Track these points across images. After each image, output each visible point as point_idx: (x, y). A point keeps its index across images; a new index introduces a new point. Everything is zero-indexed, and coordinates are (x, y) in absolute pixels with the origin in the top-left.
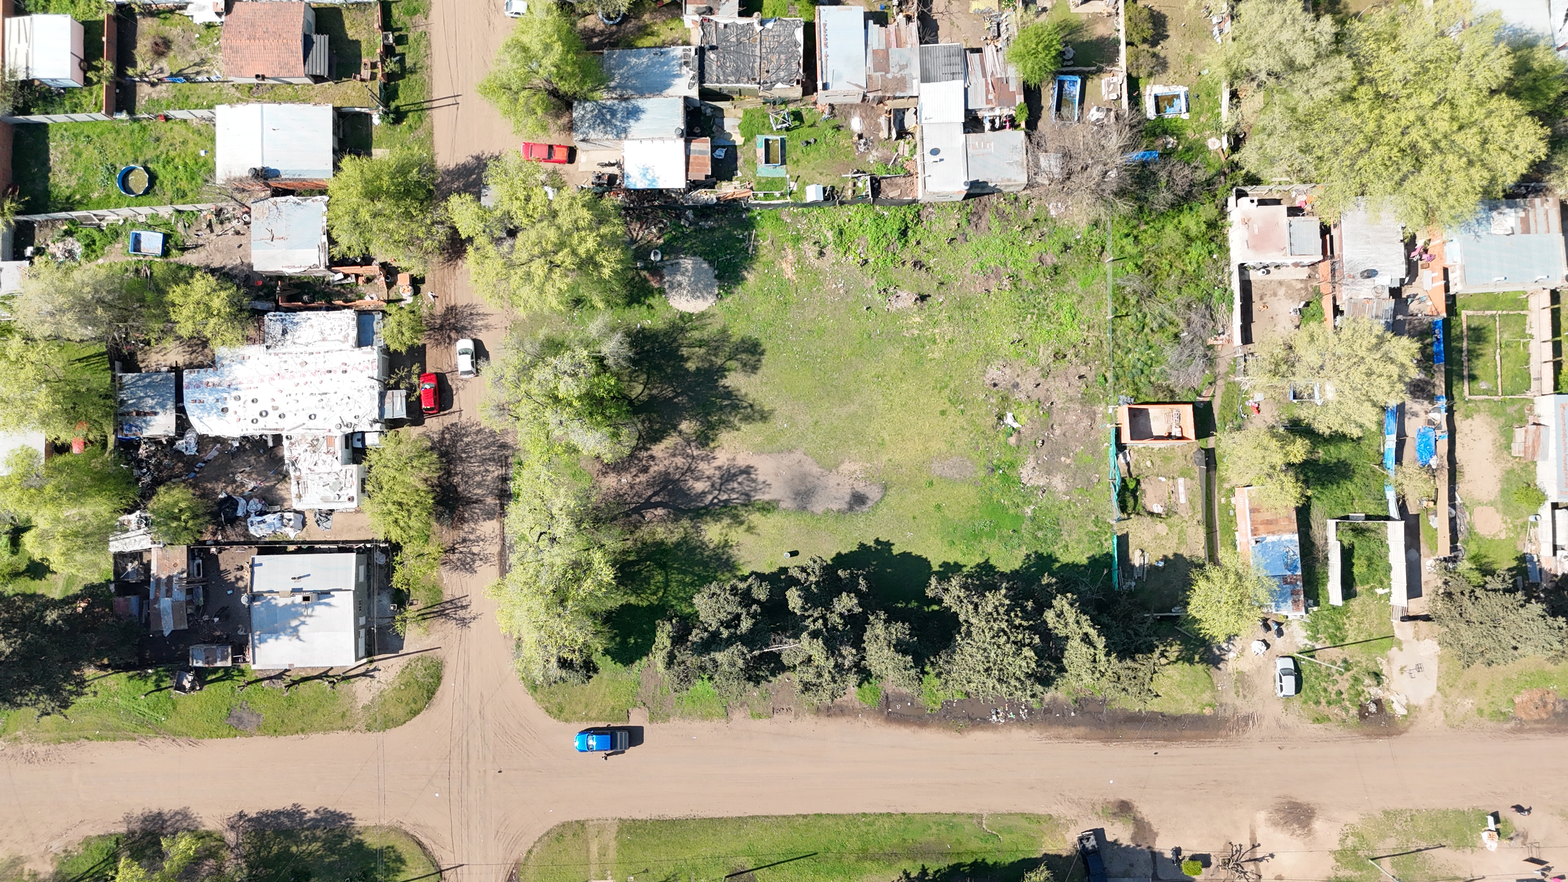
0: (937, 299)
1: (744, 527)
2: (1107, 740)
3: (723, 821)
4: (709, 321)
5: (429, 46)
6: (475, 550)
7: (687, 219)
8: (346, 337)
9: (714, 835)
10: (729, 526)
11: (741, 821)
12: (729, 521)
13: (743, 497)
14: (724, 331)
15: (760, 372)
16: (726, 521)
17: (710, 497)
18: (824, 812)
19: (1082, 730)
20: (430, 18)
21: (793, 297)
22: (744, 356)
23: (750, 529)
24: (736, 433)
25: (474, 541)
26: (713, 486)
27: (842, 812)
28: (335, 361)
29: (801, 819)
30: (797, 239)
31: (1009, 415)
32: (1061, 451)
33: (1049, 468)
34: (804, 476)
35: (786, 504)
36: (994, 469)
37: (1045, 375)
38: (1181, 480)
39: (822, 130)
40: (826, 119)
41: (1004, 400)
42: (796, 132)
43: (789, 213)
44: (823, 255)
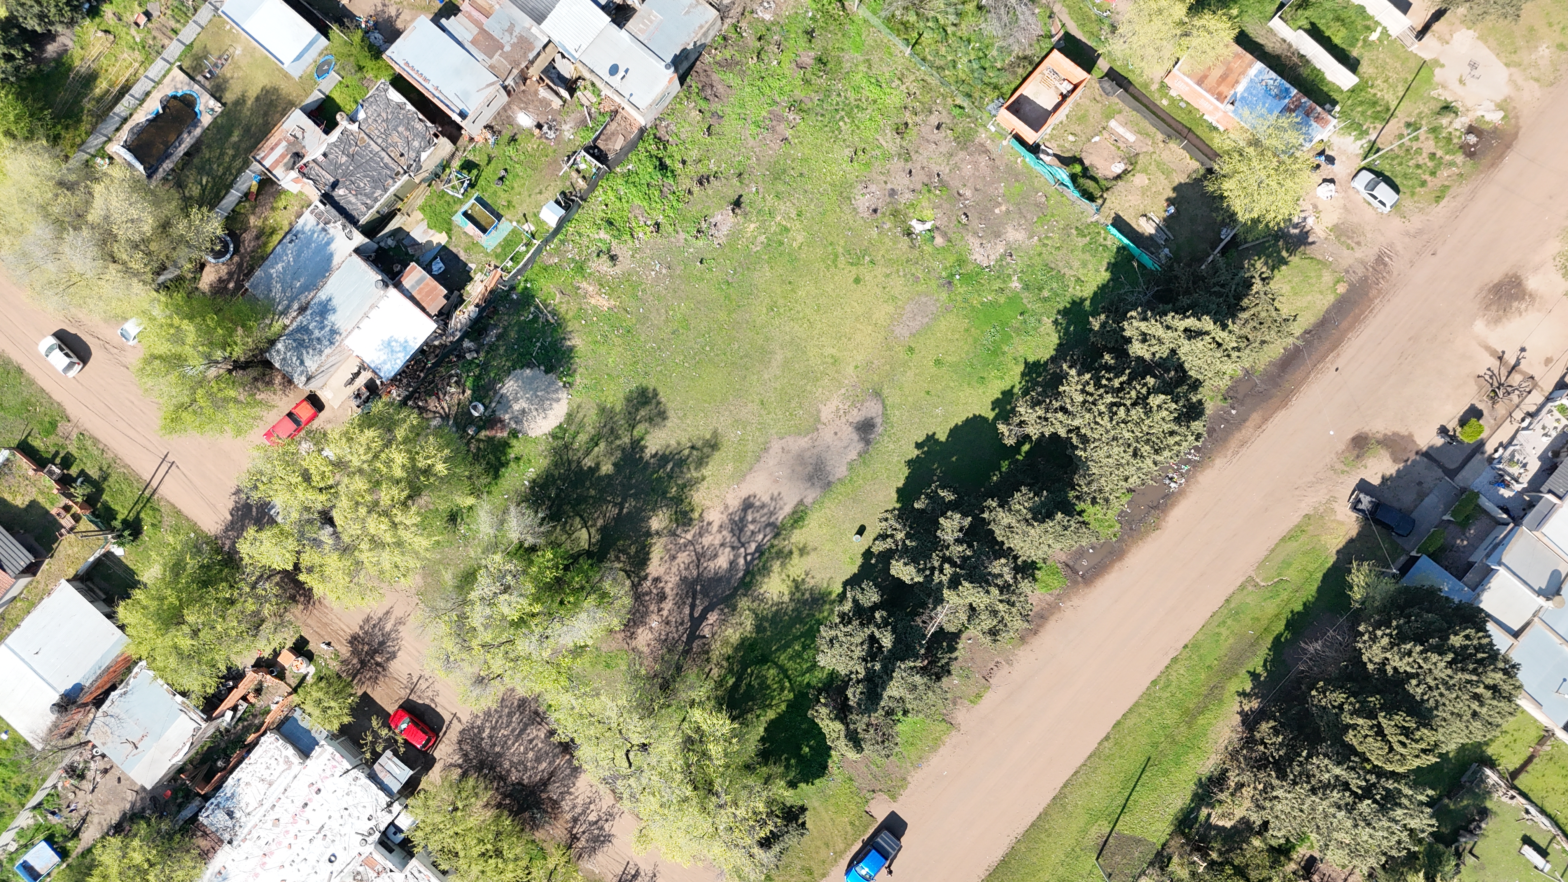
0: (749, 192)
1: (796, 553)
2: (1285, 401)
3: (1043, 816)
4: (580, 415)
5: (96, 441)
6: (592, 817)
7: (470, 351)
8: (287, 761)
9: (1049, 836)
10: (783, 565)
11: (1059, 800)
12: (778, 563)
13: (768, 530)
14: (602, 410)
15: (671, 413)
16: (776, 566)
17: (741, 561)
18: (1119, 717)
19: (1255, 417)
20: (72, 417)
21: (630, 320)
22: (642, 413)
23: (803, 551)
24: (705, 483)
25: (584, 812)
26: (733, 548)
27: (1134, 699)
28: (301, 791)
29: (1106, 744)
30: (580, 268)
31: (913, 223)
32: (988, 207)
33: (994, 231)
34: (800, 458)
35: (810, 495)
36: (950, 282)
37: (908, 158)
38: (1112, 124)
39: (502, 155)
40: (496, 142)
41: (896, 215)
42: (482, 181)
43: (549, 253)
44: (615, 258)
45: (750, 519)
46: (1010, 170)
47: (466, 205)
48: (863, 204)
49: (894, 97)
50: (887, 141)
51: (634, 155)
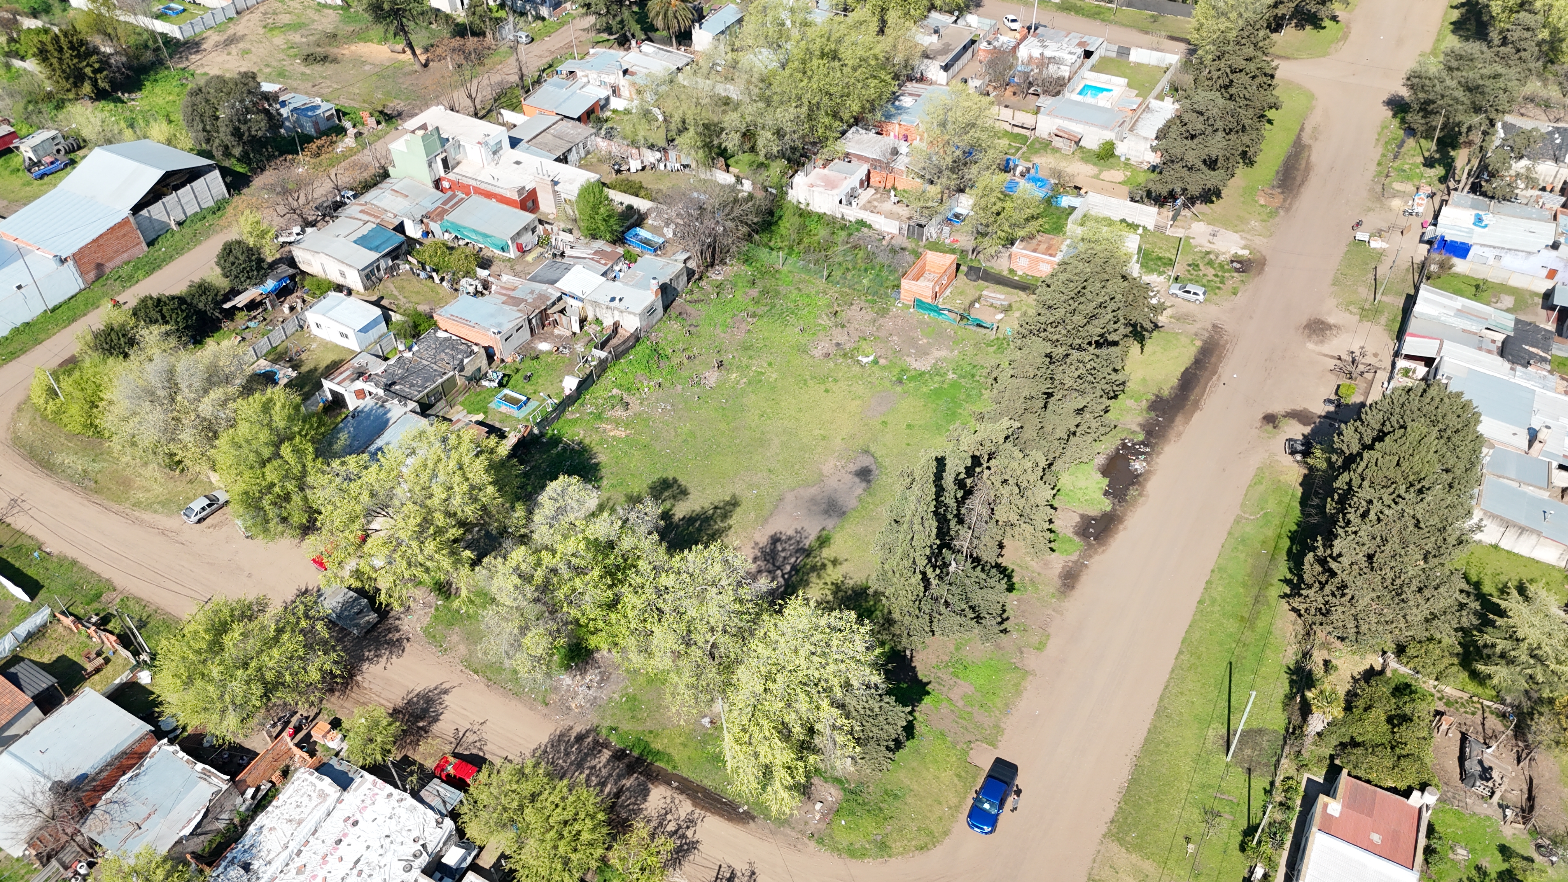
0: (727, 358)
1: (829, 565)
3: (1154, 730)
5: (138, 600)
8: (323, 795)
10: (819, 577)
12: (814, 575)
13: (799, 554)
17: (780, 579)
20: (119, 587)
21: (644, 439)
22: (667, 493)
23: (835, 562)
24: (732, 530)
26: (769, 572)
27: (1190, 619)
28: (333, 827)
30: (599, 417)
31: (860, 358)
32: (913, 342)
33: (923, 352)
34: (813, 501)
35: (830, 524)
36: (900, 381)
37: (843, 326)
38: (985, 293)
39: (528, 367)
40: (522, 361)
41: (845, 355)
42: (512, 382)
43: (571, 412)
44: (627, 404)
45: (780, 549)
46: (921, 322)
47: (500, 395)
48: (818, 352)
49: (822, 301)
50: (825, 321)
51: (633, 351)
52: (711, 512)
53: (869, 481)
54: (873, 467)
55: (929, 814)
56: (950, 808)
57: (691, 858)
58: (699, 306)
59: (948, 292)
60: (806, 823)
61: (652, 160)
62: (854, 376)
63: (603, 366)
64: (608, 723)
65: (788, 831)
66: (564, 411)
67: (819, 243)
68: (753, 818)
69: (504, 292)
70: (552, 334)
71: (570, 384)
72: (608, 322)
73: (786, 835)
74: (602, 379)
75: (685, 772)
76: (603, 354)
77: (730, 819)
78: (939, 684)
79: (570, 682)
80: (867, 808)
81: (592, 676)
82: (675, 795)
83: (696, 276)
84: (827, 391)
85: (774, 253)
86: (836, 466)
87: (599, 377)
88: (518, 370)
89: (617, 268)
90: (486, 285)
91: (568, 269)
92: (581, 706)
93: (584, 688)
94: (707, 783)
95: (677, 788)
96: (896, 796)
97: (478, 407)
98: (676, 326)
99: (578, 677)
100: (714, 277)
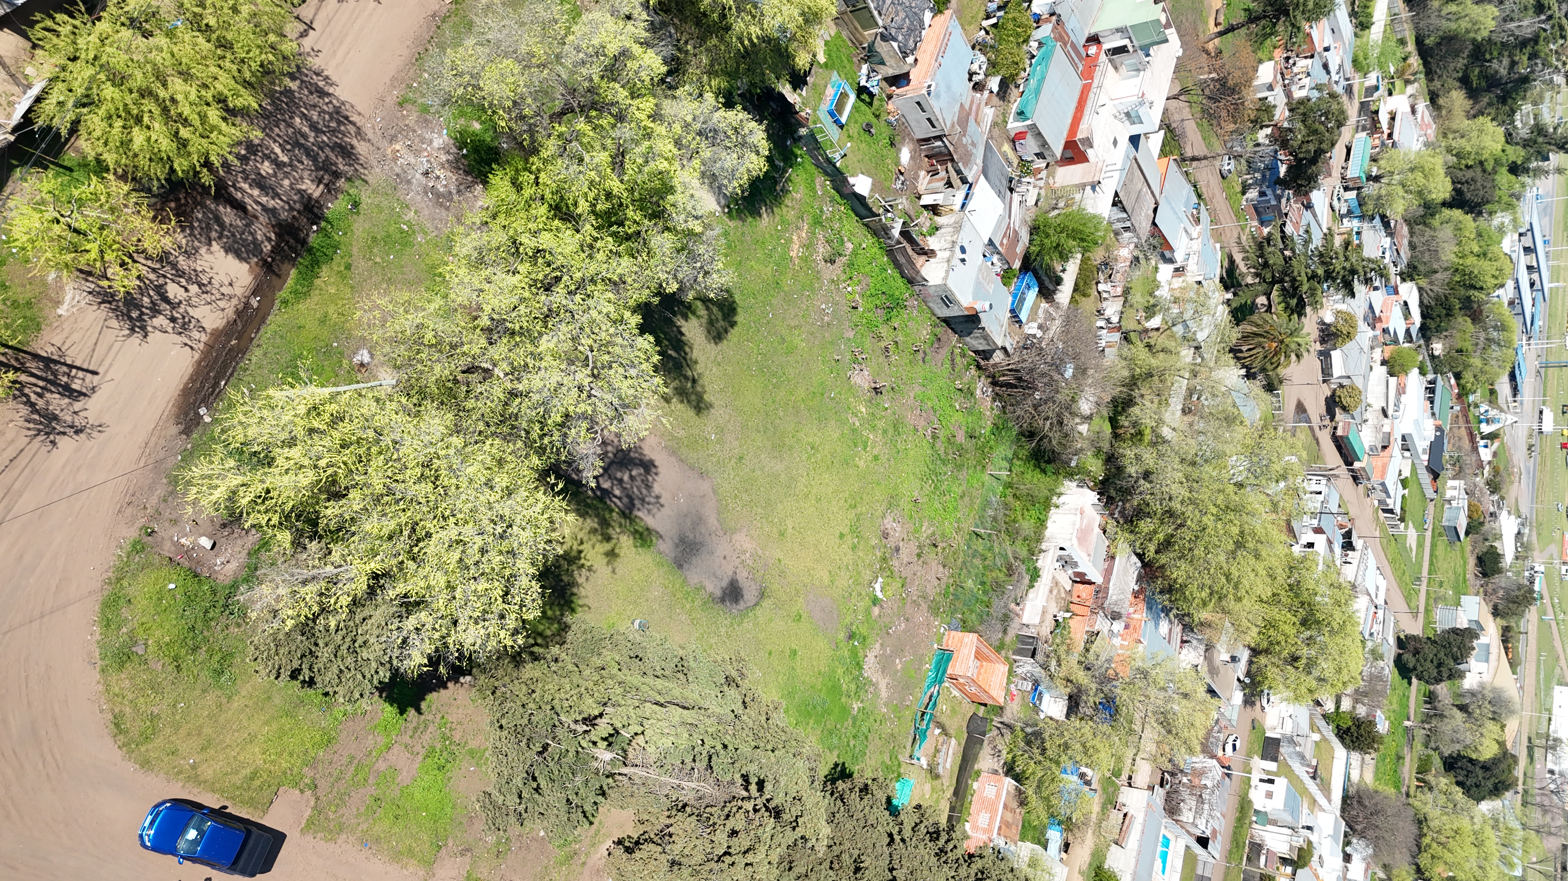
0: (884, 402)
1: (607, 547)
10: (593, 531)
13: (625, 500)
15: (721, 346)
16: (591, 523)
21: (787, 282)
23: (612, 555)
25: (183, 274)
30: (817, 221)
31: (880, 580)
32: (899, 651)
33: (885, 665)
34: (699, 520)
35: (666, 546)
36: (851, 636)
37: (919, 556)
38: (953, 741)
39: (881, 130)
40: (889, 123)
41: (884, 559)
42: (863, 107)
43: (823, 185)
44: (832, 262)
45: (634, 473)
46: (921, 660)
47: (848, 89)
48: (889, 523)
49: (949, 528)
50: (926, 530)
51: (897, 275)
52: (689, 373)
53: (723, 600)
54: (742, 605)
55: (183, 732)
56: (194, 767)
57: (114, 323)
58: (948, 365)
59: (956, 693)
60: (175, 522)
61: (1108, 312)
62: (859, 573)
63: (880, 232)
64: (366, 198)
65: (160, 492)
66: (826, 173)
67: (1014, 521)
68: (187, 432)
69: (974, 108)
70: (920, 168)
71: (862, 185)
72: (932, 243)
73: (151, 488)
74: (864, 230)
75: (276, 320)
76: (896, 233)
77: (186, 392)
78: (416, 729)
79: (436, 144)
80: (199, 625)
81: (446, 179)
82: (235, 301)
83: (982, 363)
84: (842, 536)
85: (1006, 464)
86: (744, 552)
87: (866, 225)
88: (877, 117)
89: (995, 258)
90: (978, 87)
91: (999, 194)
92: (395, 159)
93: (426, 166)
94: (255, 355)
95: (247, 305)
96: (220, 673)
97: (834, 55)
98: (925, 333)
99: (444, 158)
100: (980, 385)
